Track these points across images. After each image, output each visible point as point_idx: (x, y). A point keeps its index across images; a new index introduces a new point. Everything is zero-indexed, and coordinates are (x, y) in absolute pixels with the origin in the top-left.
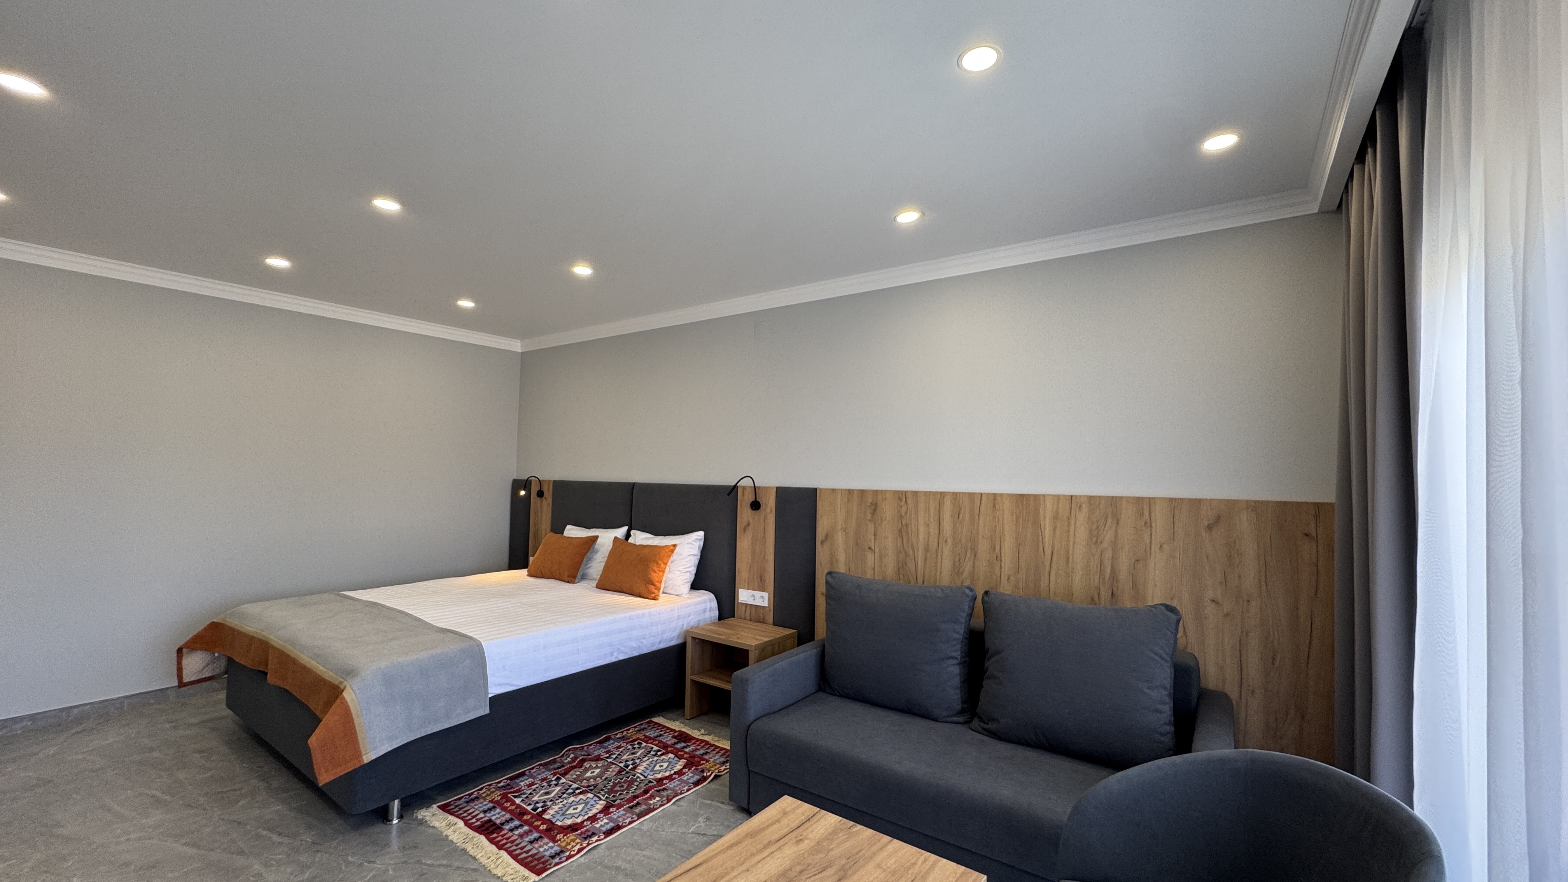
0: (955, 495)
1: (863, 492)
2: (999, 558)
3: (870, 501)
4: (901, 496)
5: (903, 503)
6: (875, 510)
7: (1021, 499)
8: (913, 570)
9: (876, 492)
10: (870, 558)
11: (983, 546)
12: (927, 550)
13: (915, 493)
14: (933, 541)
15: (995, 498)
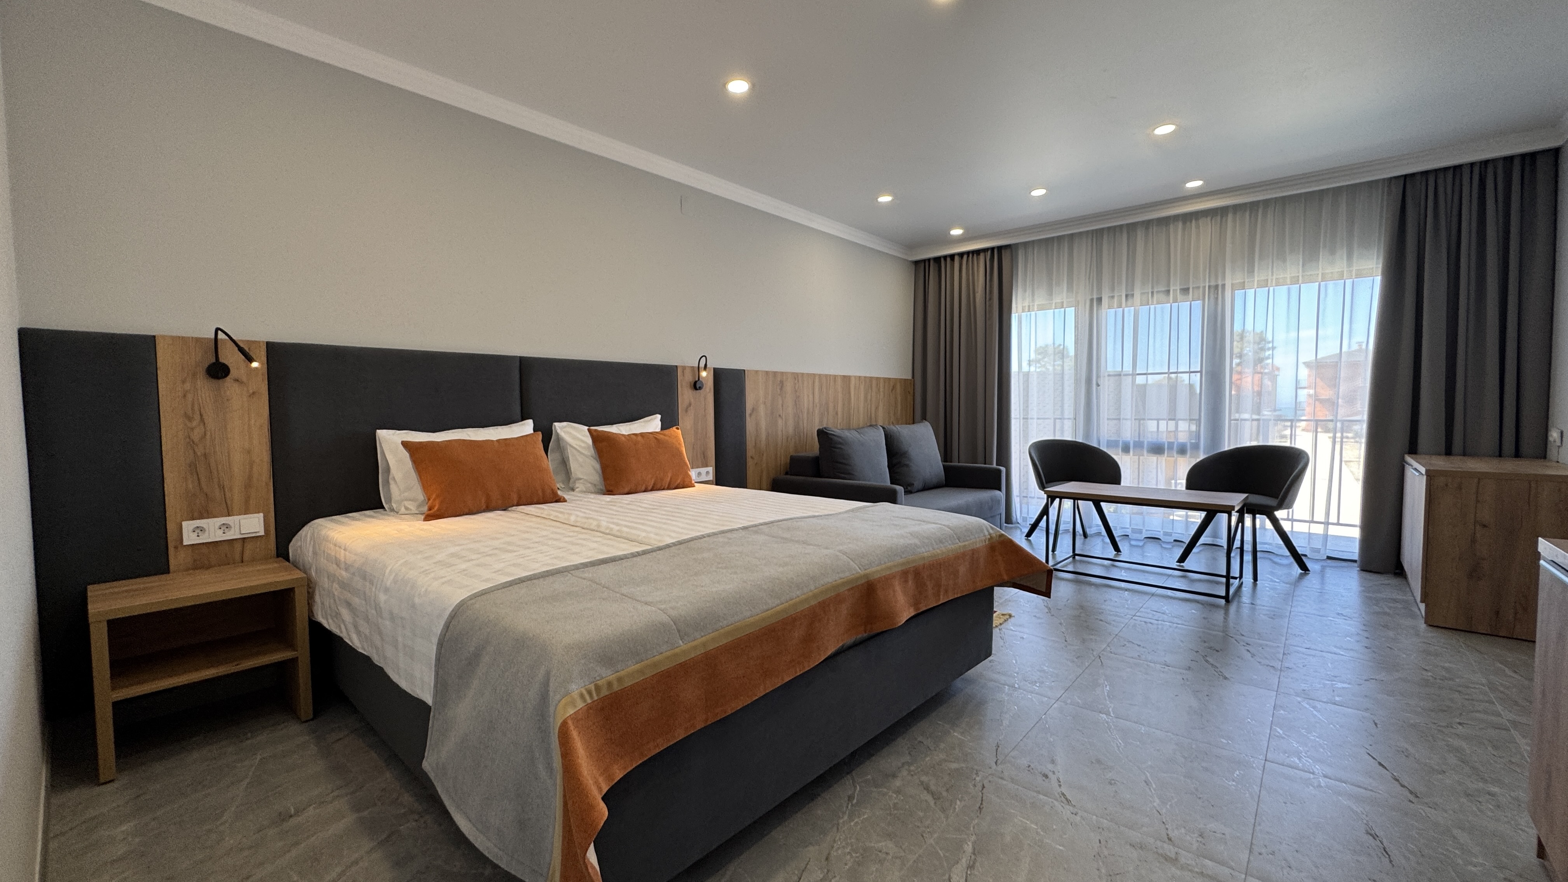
0: (820, 375)
1: (775, 373)
2: (837, 414)
3: (779, 380)
4: (796, 376)
5: (796, 381)
6: (782, 387)
7: (844, 377)
8: (802, 428)
9: (782, 373)
10: (780, 422)
11: (831, 405)
12: (808, 413)
13: (803, 374)
14: (811, 405)
15: (835, 376)
